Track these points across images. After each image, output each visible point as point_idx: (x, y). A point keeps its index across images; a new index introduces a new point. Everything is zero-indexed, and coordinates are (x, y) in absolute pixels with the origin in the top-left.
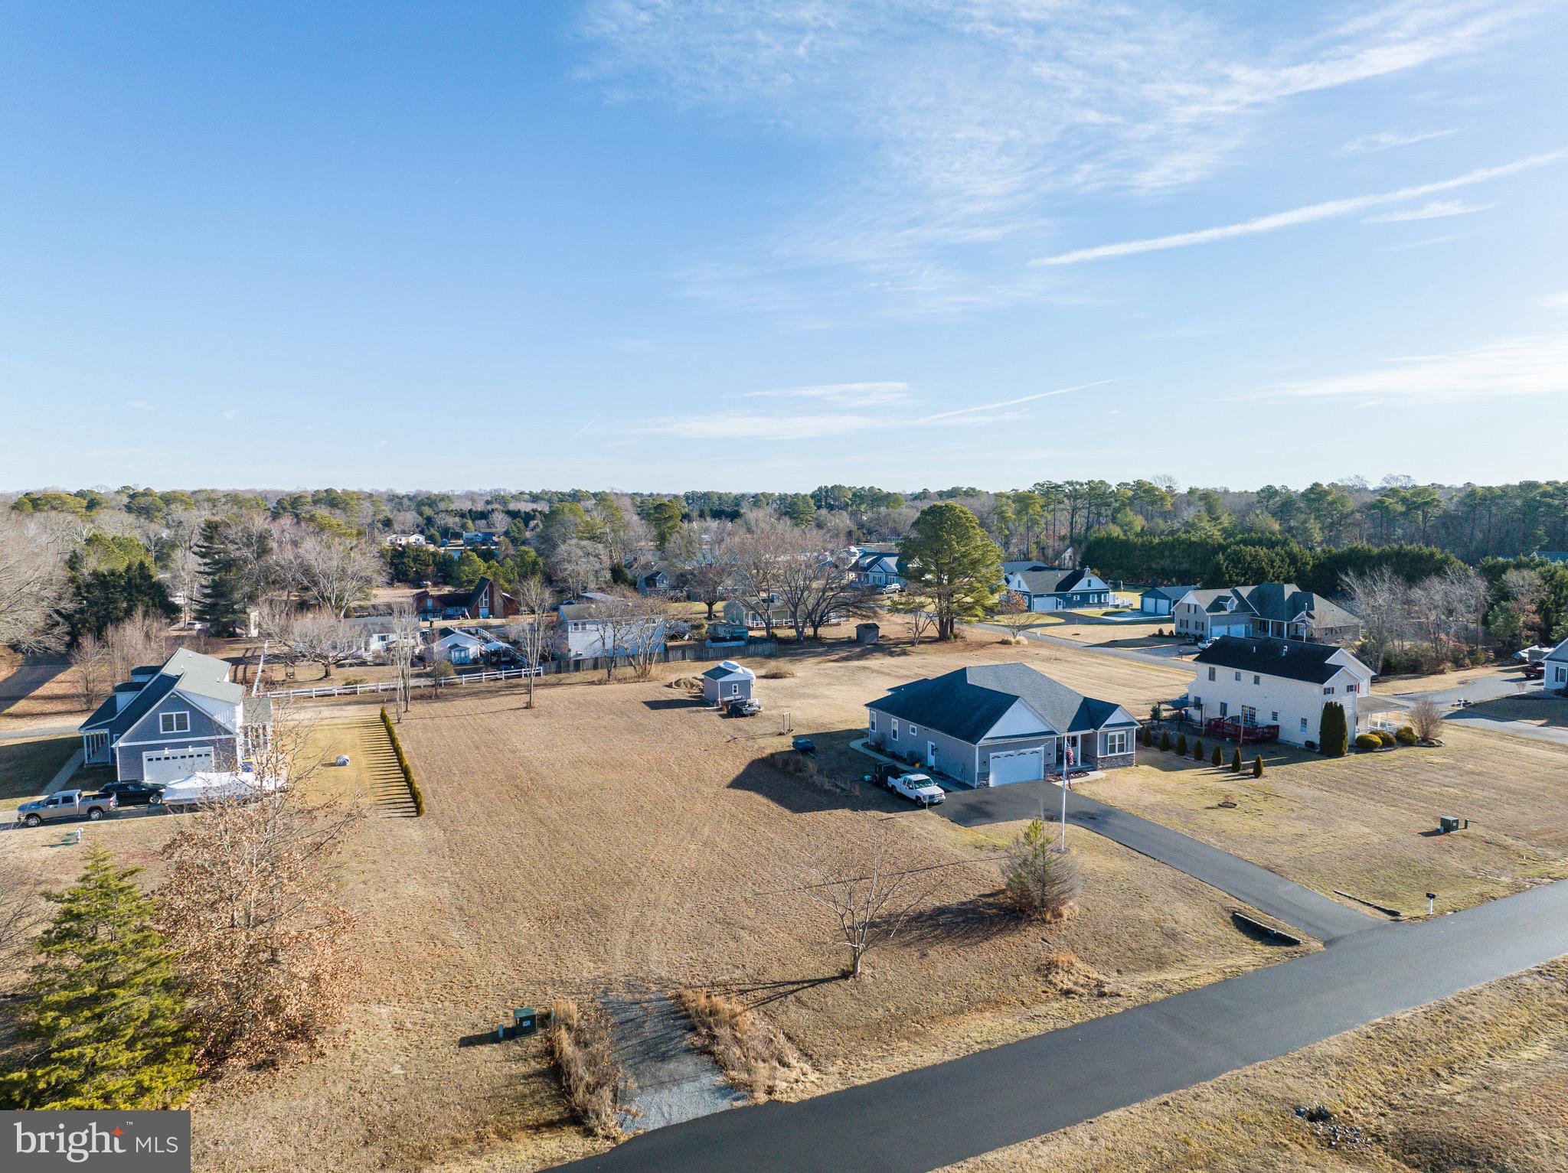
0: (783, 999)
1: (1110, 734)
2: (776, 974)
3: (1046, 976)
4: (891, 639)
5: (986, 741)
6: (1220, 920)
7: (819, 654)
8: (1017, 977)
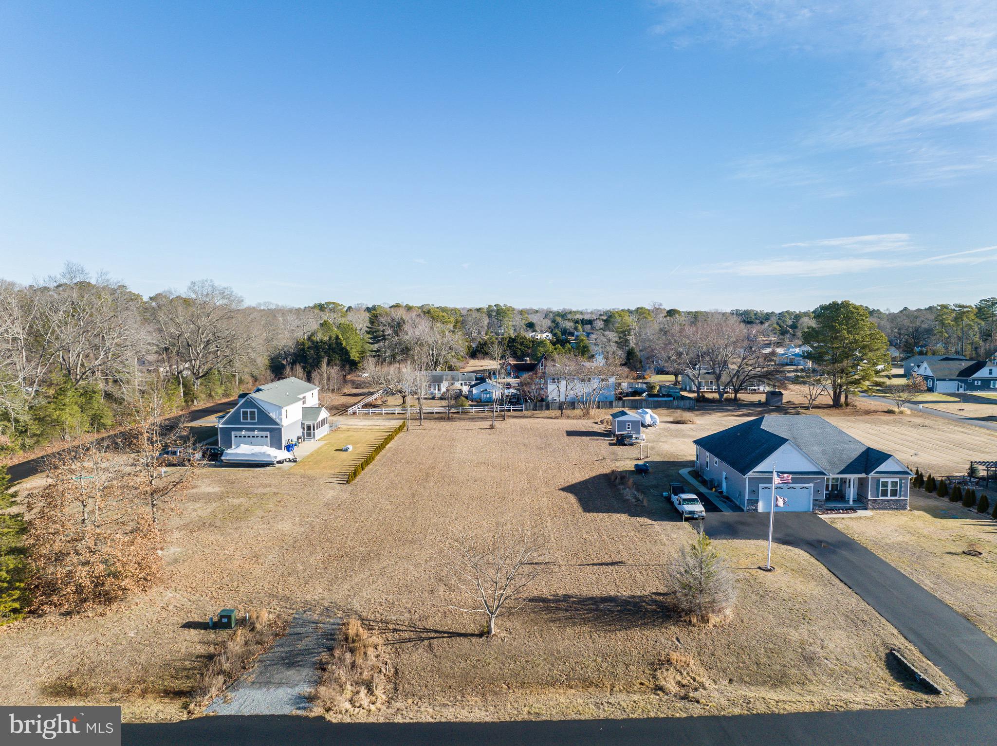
0: (419, 642)
1: (882, 480)
2: (430, 624)
3: (655, 670)
4: (794, 404)
5: (755, 474)
6: (873, 654)
7: (728, 410)
8: (627, 666)
